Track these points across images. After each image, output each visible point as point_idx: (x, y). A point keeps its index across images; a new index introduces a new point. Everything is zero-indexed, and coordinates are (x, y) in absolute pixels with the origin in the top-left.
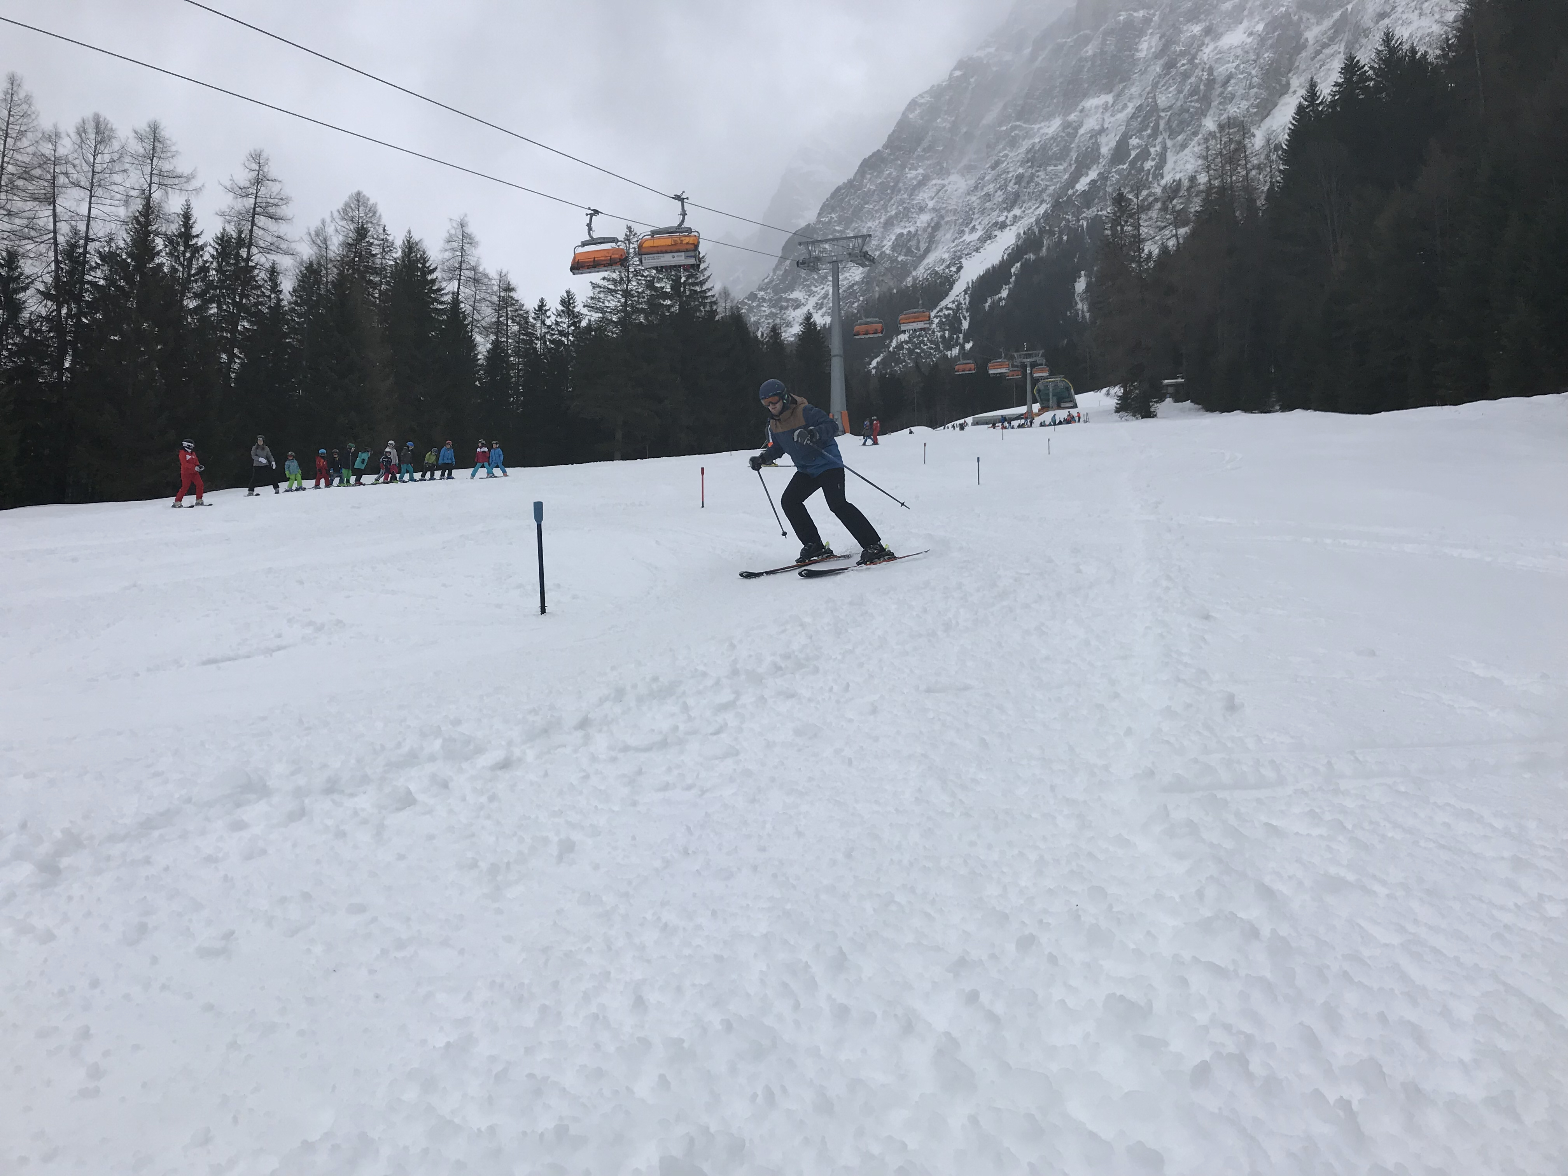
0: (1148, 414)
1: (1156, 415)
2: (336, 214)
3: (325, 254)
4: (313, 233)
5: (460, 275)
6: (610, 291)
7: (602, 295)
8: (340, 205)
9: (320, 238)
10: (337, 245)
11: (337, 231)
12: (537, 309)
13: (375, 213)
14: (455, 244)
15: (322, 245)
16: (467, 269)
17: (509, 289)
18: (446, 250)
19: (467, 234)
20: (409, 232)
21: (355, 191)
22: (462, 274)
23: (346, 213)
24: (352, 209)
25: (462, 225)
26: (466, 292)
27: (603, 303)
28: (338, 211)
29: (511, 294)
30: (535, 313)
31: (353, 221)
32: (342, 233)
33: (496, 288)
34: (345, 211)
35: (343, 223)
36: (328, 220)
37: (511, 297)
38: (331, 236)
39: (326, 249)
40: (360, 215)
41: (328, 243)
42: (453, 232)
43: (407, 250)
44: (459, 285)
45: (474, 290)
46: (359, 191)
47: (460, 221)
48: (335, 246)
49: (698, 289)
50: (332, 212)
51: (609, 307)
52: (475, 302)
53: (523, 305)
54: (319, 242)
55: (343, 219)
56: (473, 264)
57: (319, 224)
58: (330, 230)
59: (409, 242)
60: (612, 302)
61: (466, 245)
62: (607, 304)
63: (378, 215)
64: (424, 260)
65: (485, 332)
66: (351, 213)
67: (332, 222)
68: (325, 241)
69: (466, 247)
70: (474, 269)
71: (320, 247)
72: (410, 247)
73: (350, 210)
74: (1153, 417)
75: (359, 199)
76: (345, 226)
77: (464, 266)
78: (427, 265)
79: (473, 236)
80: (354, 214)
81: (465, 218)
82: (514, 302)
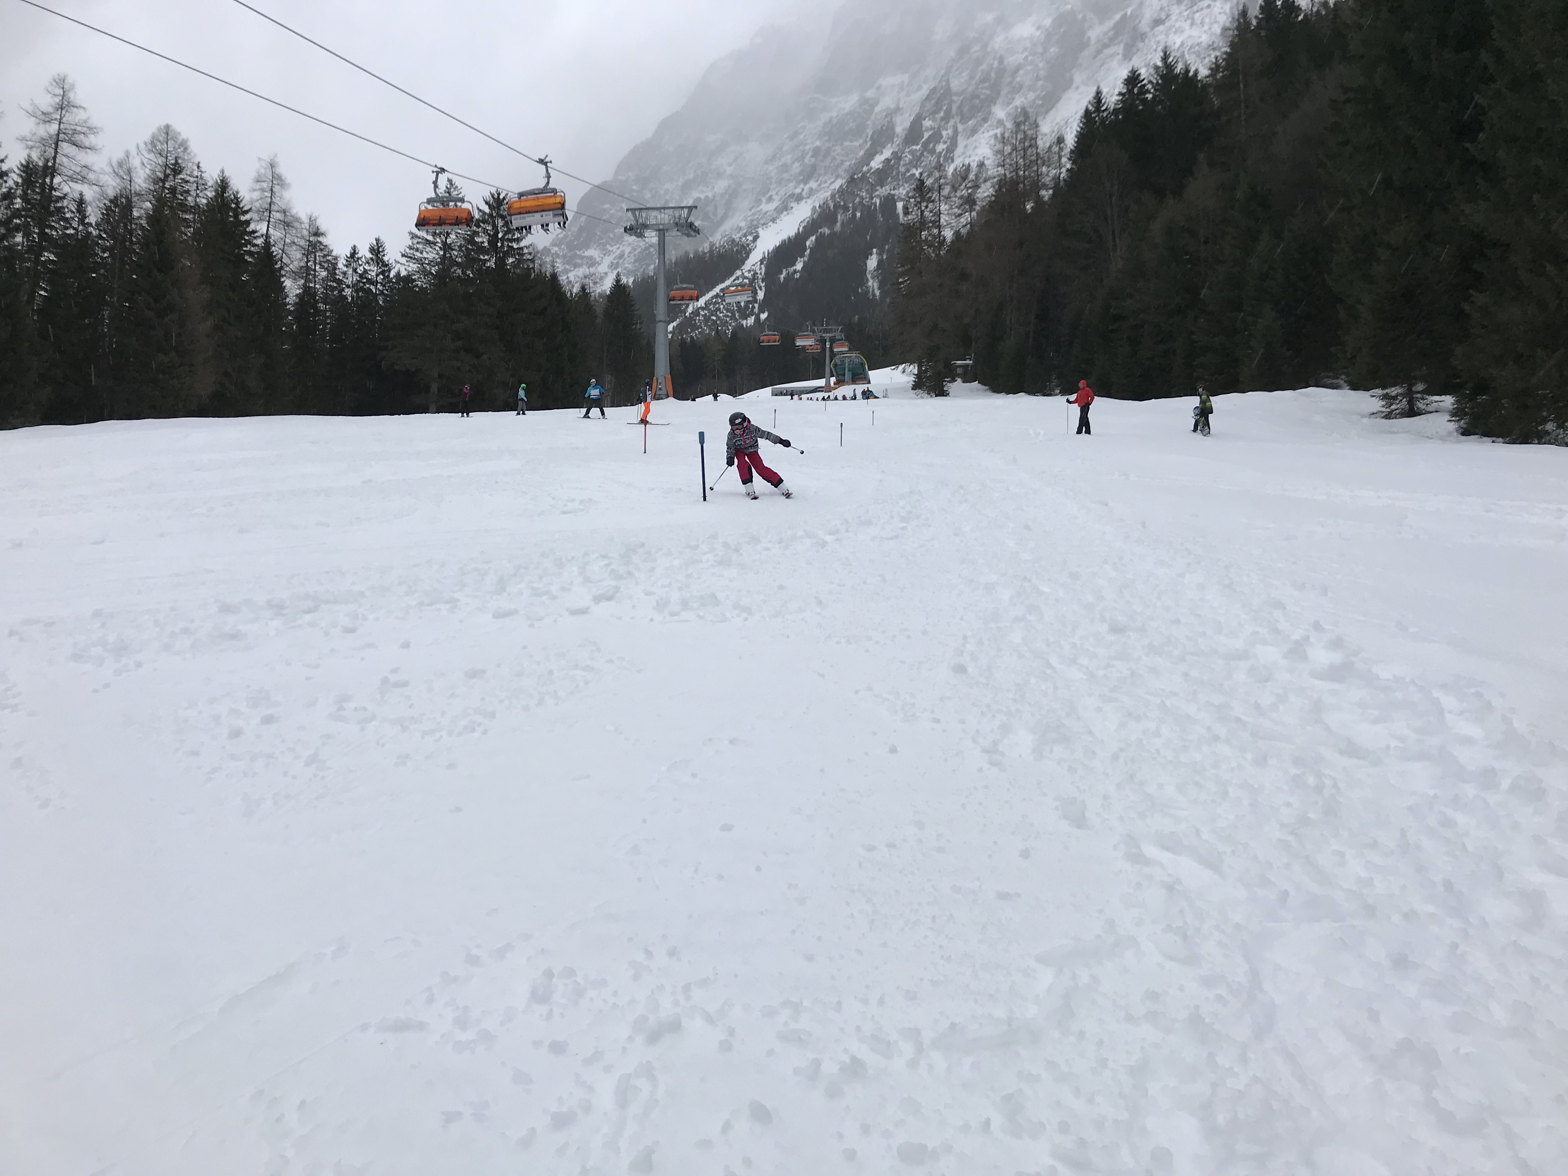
0: (941, 392)
1: (948, 394)
2: (142, 146)
3: (129, 188)
4: (115, 164)
5: (270, 217)
6: (428, 242)
7: (420, 246)
8: (147, 137)
9: (124, 169)
10: (142, 178)
11: (143, 164)
12: (349, 256)
13: (186, 149)
14: (265, 185)
15: (125, 177)
16: (278, 211)
17: (317, 234)
18: (255, 190)
19: (277, 175)
20: (223, 172)
21: (163, 123)
22: (271, 216)
23: (152, 145)
24: (161, 143)
25: (272, 166)
26: (276, 234)
27: (421, 253)
28: (145, 143)
29: (321, 239)
30: (347, 261)
31: (160, 154)
32: (149, 167)
33: (305, 233)
34: (152, 143)
35: (152, 156)
36: (133, 152)
37: (320, 242)
38: (136, 168)
39: (130, 181)
40: (169, 149)
41: (133, 175)
42: (263, 171)
43: (220, 189)
44: (268, 227)
45: (284, 233)
46: (168, 124)
47: (269, 161)
48: (141, 180)
49: (515, 246)
50: (138, 145)
51: (428, 258)
52: (284, 245)
53: (332, 251)
54: (122, 173)
55: (150, 151)
56: (283, 207)
57: (121, 155)
58: (135, 162)
59: (222, 181)
60: (431, 254)
61: (276, 186)
62: (425, 255)
63: (189, 151)
64: (237, 200)
65: (295, 275)
66: (159, 146)
67: (138, 154)
68: (129, 172)
69: (276, 189)
70: (284, 212)
71: (123, 179)
72: (223, 185)
73: (158, 143)
74: (946, 396)
75: (167, 130)
76: (152, 159)
77: (274, 208)
78: (241, 206)
79: (283, 177)
80: (163, 147)
81: (276, 159)
82: (323, 247)
